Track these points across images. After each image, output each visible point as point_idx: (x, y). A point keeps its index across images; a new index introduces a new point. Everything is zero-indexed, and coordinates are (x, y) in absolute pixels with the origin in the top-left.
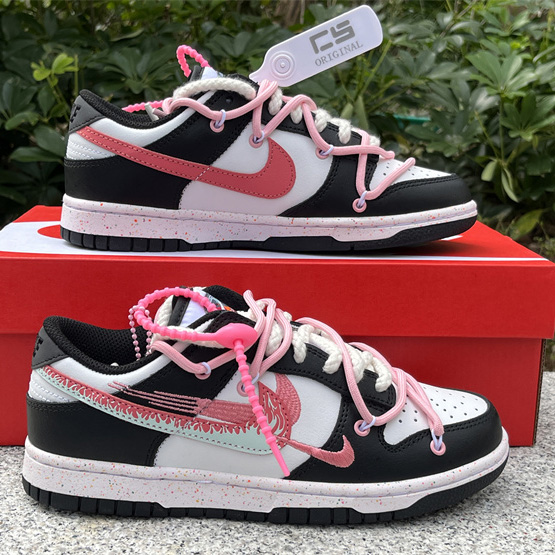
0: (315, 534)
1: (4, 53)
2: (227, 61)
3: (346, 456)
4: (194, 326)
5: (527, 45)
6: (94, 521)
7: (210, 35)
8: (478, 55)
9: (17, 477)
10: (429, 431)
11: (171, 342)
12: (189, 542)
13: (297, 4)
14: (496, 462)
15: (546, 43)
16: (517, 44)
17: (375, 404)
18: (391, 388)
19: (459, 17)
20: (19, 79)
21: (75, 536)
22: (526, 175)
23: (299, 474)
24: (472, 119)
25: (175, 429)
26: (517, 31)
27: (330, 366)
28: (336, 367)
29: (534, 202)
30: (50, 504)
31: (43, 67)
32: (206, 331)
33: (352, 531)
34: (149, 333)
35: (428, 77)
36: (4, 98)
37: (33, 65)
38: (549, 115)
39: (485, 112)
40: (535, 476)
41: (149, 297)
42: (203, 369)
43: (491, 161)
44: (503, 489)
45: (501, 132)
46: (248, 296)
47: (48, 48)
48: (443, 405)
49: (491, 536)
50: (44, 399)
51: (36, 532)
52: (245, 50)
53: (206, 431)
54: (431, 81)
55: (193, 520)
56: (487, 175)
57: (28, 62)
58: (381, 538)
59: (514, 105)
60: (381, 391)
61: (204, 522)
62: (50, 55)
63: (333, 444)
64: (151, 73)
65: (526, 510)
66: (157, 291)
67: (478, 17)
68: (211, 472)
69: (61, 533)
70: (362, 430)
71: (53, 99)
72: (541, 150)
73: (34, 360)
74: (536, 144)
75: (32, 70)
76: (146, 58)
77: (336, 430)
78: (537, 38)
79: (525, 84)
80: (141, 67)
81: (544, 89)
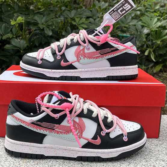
0: (89, 164)
1: (2, 16)
2: (69, 19)
3: (98, 141)
4: (54, 103)
5: (159, 14)
6: (25, 160)
7: (64, 11)
8: (144, 18)
9: (3, 146)
10: (123, 134)
11: (48, 108)
12: (52, 166)
13: (91, 1)
14: (142, 143)
15: (165, 14)
16: (156, 14)
17: (107, 126)
18: (112, 122)
19: (139, 5)
20: (7, 24)
21: (19, 164)
22: (158, 54)
23: (85, 146)
24: (142, 37)
25: (49, 133)
26: (156, 10)
27: (94, 115)
28: (96, 115)
29: (160, 62)
30: (12, 154)
31: (14, 21)
32: (58, 105)
33: (100, 163)
34: (41, 105)
35: (129, 24)
36: (2, 30)
37: (11, 20)
38: (165, 36)
39: (146, 35)
40: (155, 147)
41: (41, 95)
42: (57, 116)
43: (147, 49)
44: (145, 151)
45: (151, 41)
46: (71, 94)
47: (15, 15)
48: (127, 126)
49: (140, 165)
50: (11, 124)
51: (8, 163)
52: (75, 16)
53: (58, 134)
54: (130, 25)
55: (54, 159)
56: (146, 54)
57: (9, 19)
58: (108, 165)
59: (154, 33)
60: (109, 122)
61: (57, 160)
62: (16, 17)
63: (95, 138)
64: (46, 22)
65: (151, 157)
66: (44, 93)
67: (144, 6)
68: (59, 146)
69: (15, 163)
70: (103, 134)
71: (17, 30)
72: (163, 46)
73: (8, 112)
74: (161, 44)
75: (10, 22)
76: (45, 18)
77: (96, 134)
78: (162, 12)
79: (158, 26)
80: (43, 21)
81: (164, 28)
